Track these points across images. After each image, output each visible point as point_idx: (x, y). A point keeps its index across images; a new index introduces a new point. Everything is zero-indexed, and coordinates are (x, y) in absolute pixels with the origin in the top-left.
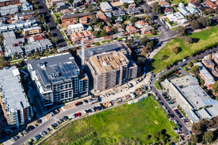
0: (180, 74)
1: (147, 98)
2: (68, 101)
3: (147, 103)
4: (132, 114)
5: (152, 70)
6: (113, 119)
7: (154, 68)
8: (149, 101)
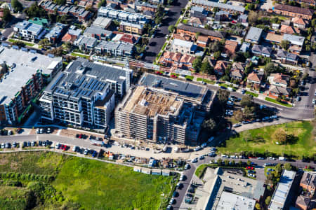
0: (251, 172)
1: (166, 176)
2: (75, 126)
3: (157, 183)
4: (122, 185)
5: (220, 146)
6: (94, 175)
7: (225, 146)
8: (164, 181)
